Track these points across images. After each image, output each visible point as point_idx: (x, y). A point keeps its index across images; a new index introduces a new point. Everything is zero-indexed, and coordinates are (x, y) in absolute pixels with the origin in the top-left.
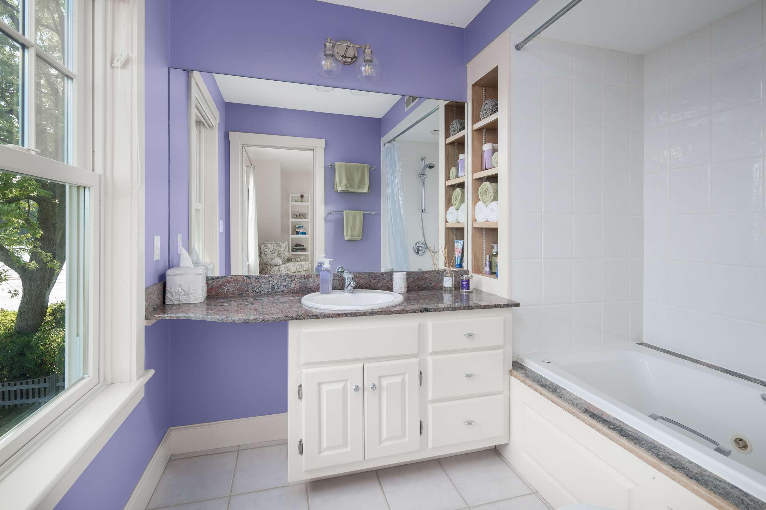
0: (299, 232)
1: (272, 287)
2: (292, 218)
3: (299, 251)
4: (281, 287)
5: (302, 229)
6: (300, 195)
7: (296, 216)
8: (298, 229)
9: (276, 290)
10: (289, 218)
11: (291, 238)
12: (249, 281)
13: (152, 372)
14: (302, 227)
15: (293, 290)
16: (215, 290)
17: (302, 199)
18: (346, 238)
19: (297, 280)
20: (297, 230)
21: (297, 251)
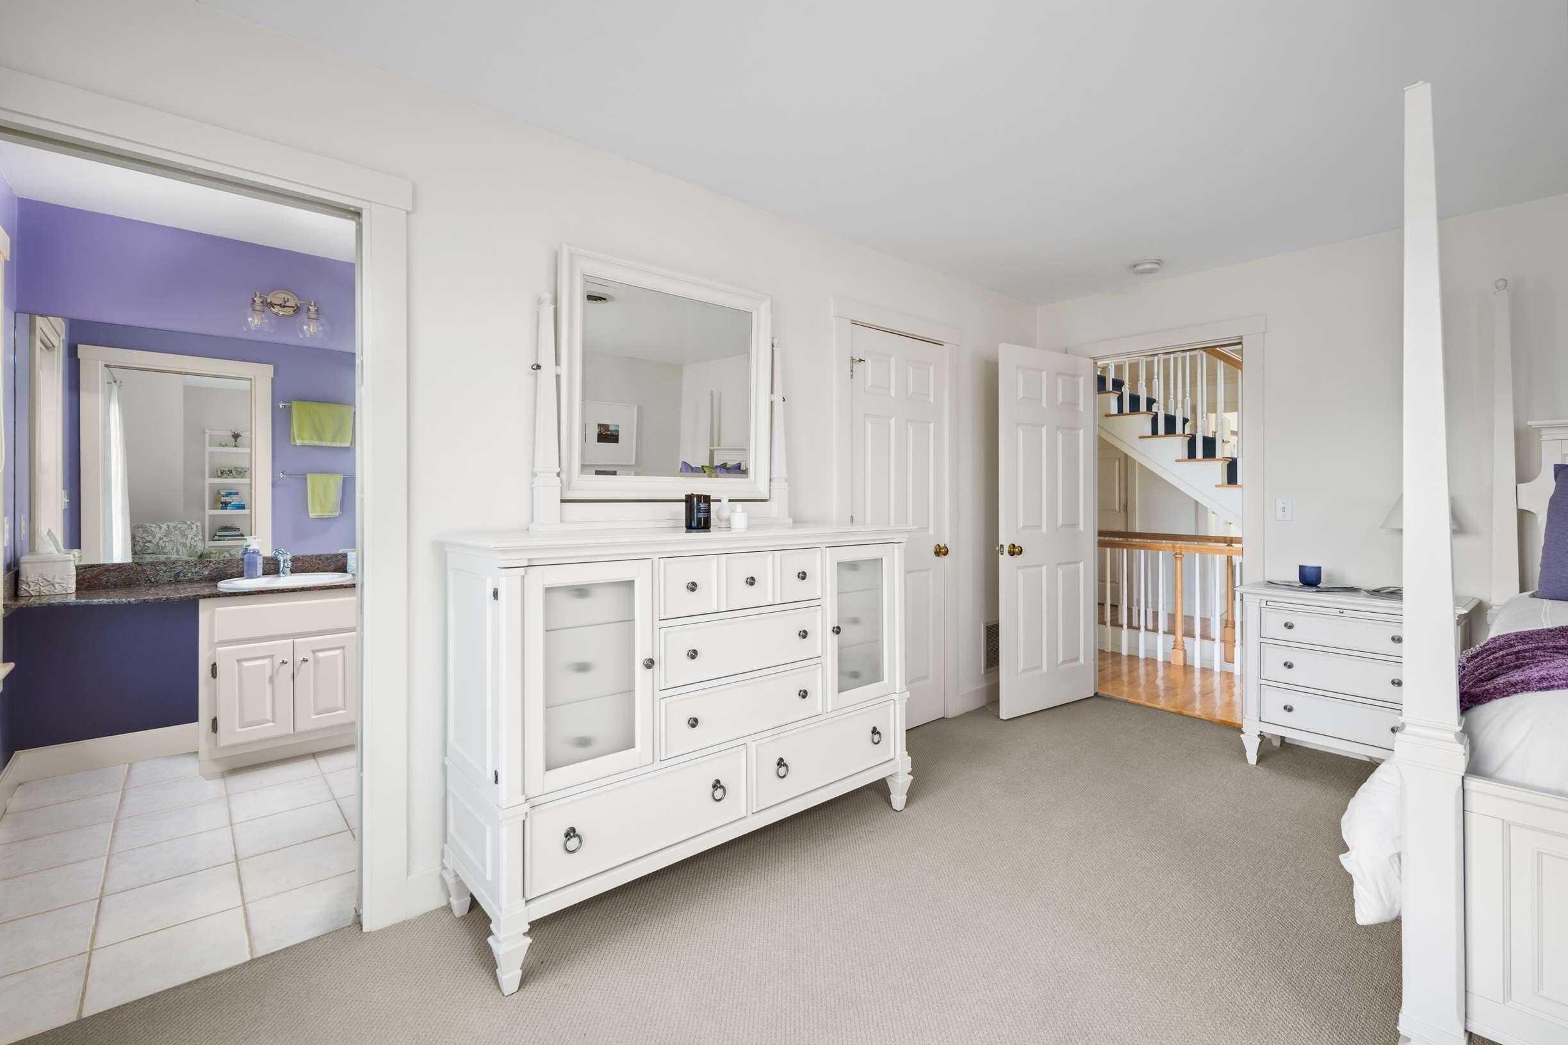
0: (228, 504)
1: (175, 575)
2: (211, 476)
3: (229, 540)
4: (189, 575)
5: (234, 497)
6: (231, 434)
7: (222, 473)
8: (225, 498)
9: (181, 578)
10: (204, 477)
11: (210, 516)
12: (139, 568)
13: (11, 665)
14: (237, 494)
15: (206, 578)
16: (87, 581)
17: (236, 441)
18: (312, 515)
19: (213, 566)
20: (223, 499)
21: (224, 540)
